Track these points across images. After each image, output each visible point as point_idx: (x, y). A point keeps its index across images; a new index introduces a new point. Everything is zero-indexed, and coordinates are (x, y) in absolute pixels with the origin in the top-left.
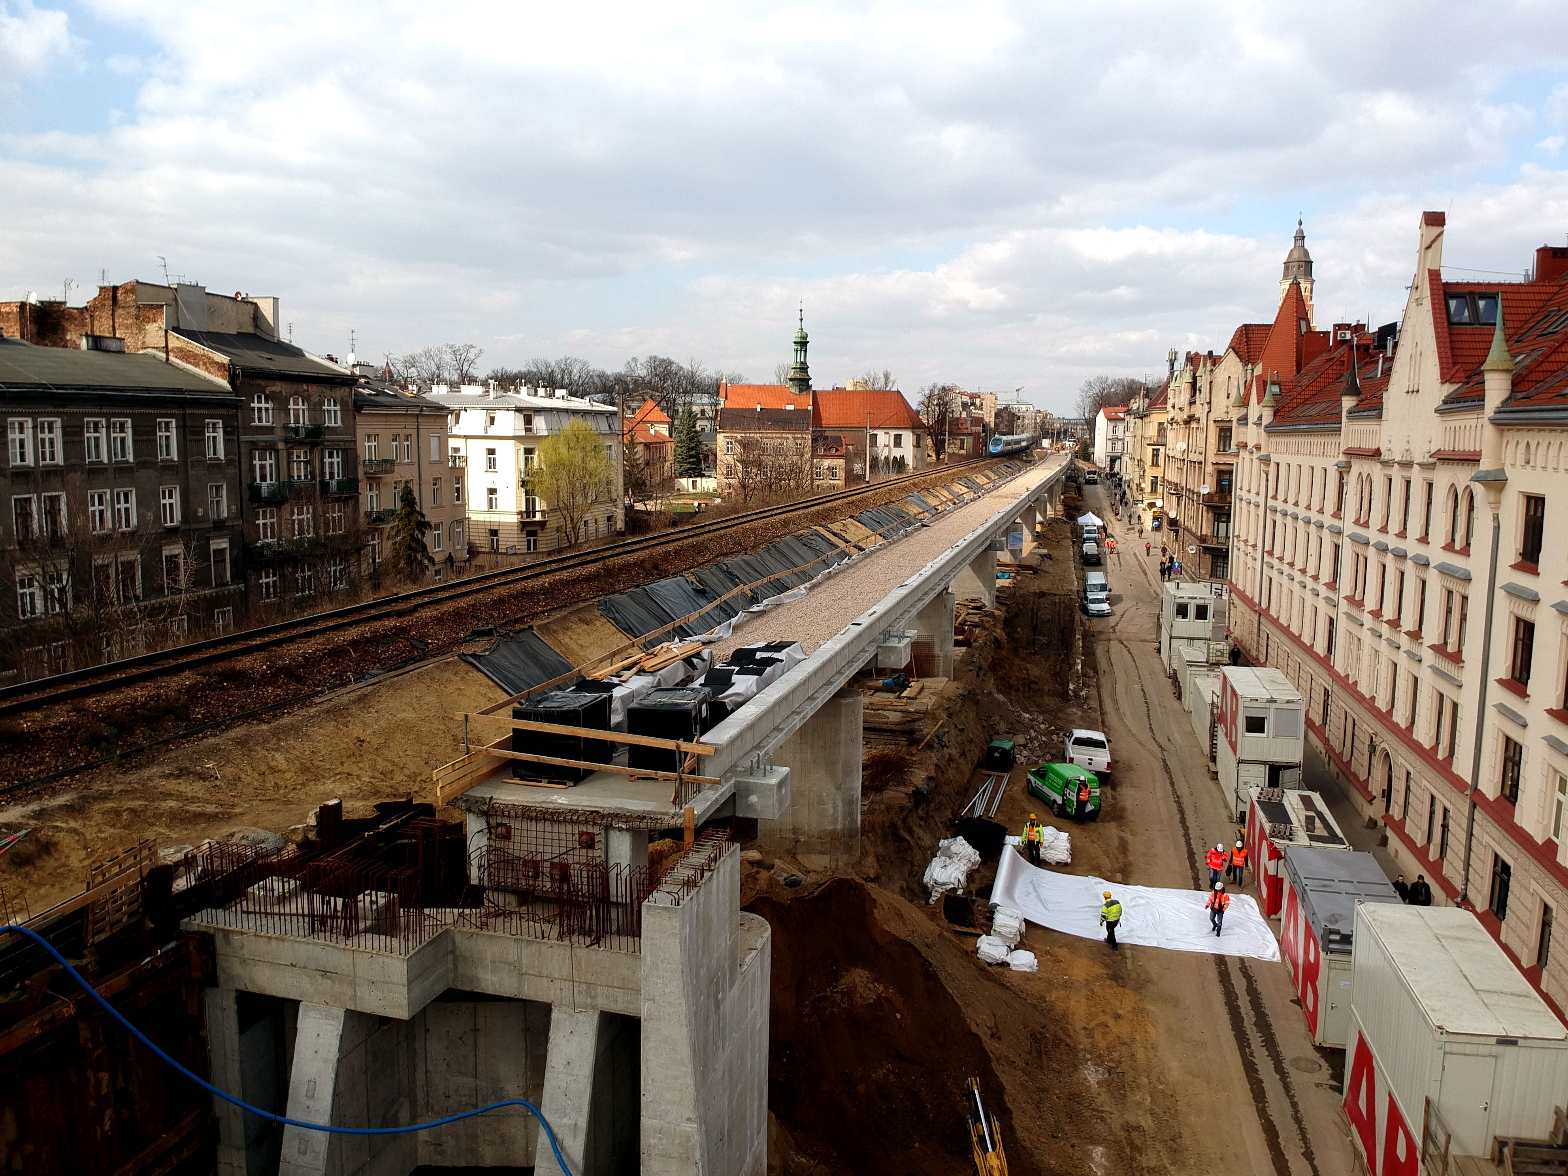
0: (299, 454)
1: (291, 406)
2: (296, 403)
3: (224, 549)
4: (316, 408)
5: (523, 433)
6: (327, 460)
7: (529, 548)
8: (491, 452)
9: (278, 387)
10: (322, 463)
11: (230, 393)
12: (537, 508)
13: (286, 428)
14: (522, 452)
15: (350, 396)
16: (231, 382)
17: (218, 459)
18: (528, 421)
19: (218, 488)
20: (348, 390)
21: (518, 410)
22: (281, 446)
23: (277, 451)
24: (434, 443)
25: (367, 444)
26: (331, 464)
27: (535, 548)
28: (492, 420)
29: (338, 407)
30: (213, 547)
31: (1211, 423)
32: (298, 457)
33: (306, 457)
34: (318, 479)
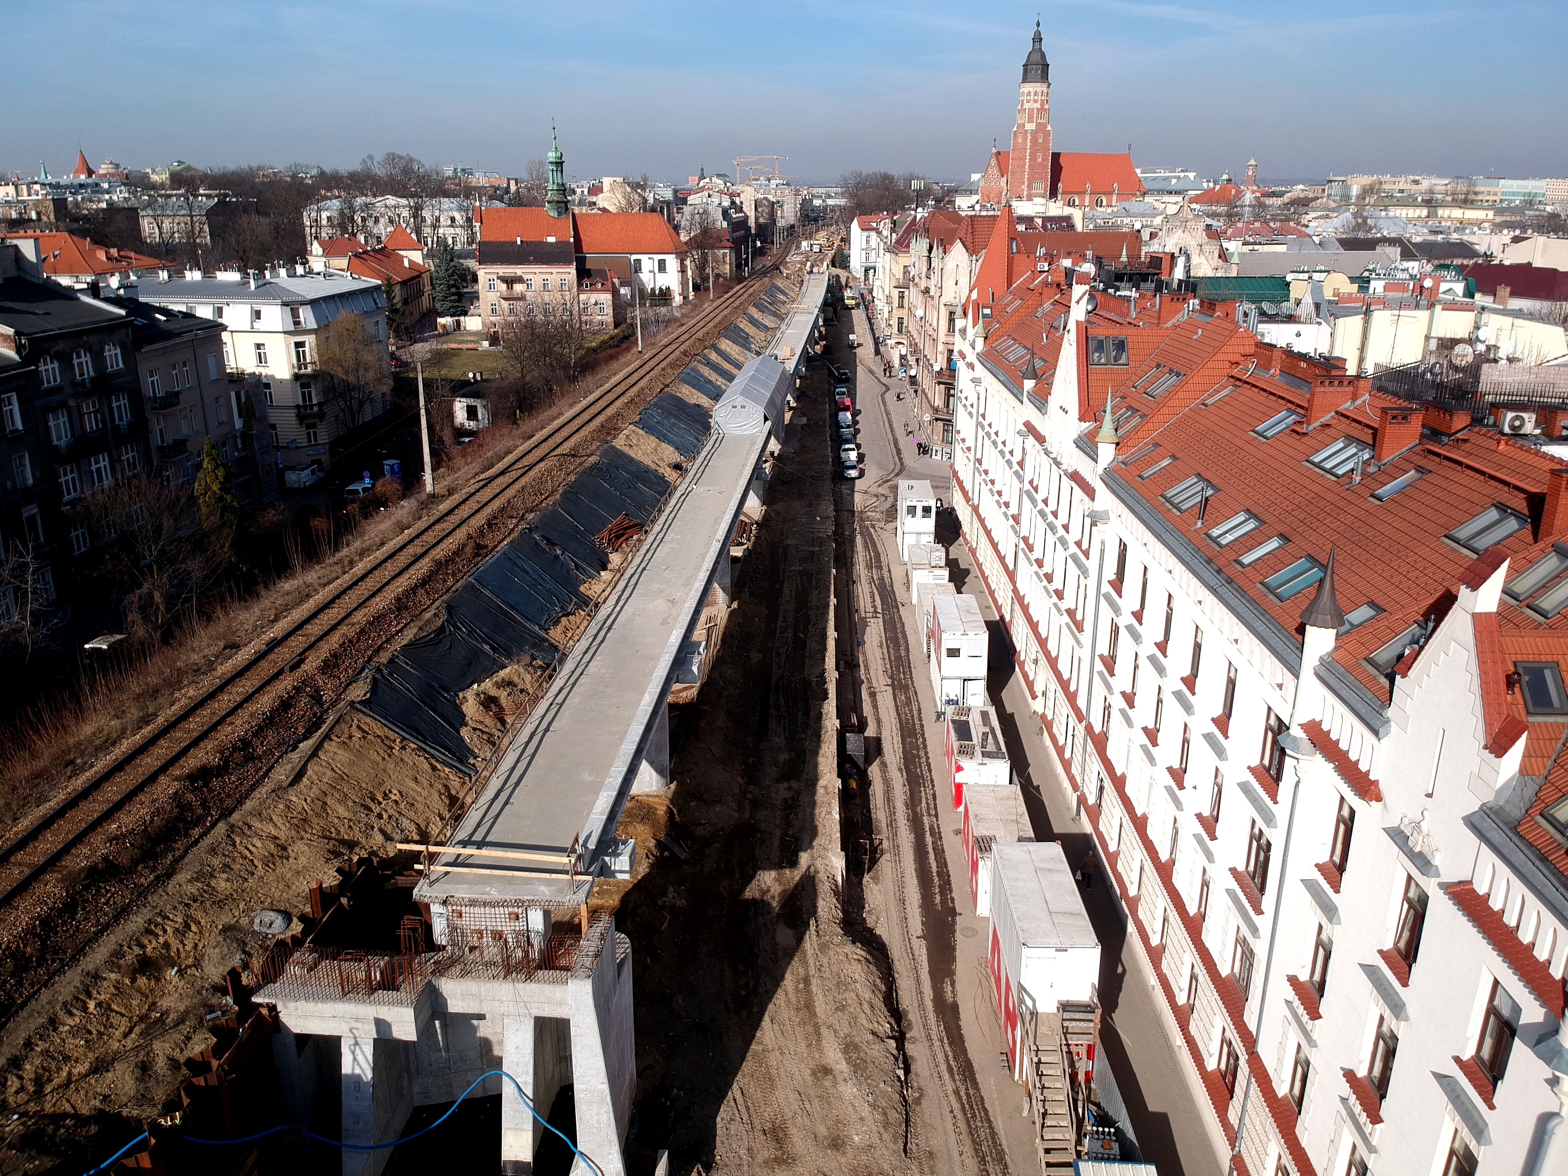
0: (88, 407)
1: (76, 361)
2: (79, 357)
3: (34, 515)
4: (98, 357)
5: (292, 328)
6: (115, 405)
7: (310, 441)
8: (259, 346)
9: (61, 346)
10: (111, 409)
11: (19, 363)
12: (315, 402)
13: (74, 383)
14: (293, 346)
15: (128, 336)
16: (18, 352)
17: (17, 430)
18: (295, 314)
19: (21, 458)
20: (124, 331)
21: (285, 304)
22: (71, 403)
23: (69, 409)
24: (211, 361)
25: (149, 380)
26: (119, 407)
27: (316, 440)
28: (258, 315)
29: (118, 351)
30: (25, 515)
31: (942, 308)
32: (88, 408)
33: (94, 406)
34: (109, 425)
